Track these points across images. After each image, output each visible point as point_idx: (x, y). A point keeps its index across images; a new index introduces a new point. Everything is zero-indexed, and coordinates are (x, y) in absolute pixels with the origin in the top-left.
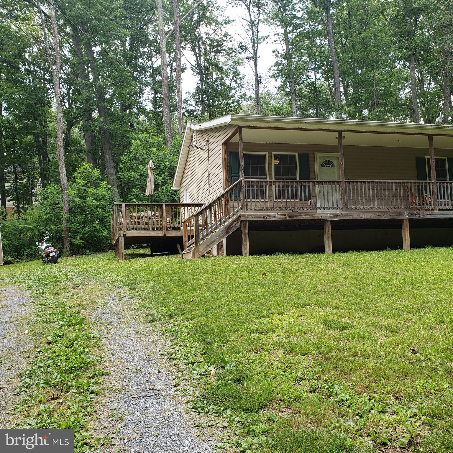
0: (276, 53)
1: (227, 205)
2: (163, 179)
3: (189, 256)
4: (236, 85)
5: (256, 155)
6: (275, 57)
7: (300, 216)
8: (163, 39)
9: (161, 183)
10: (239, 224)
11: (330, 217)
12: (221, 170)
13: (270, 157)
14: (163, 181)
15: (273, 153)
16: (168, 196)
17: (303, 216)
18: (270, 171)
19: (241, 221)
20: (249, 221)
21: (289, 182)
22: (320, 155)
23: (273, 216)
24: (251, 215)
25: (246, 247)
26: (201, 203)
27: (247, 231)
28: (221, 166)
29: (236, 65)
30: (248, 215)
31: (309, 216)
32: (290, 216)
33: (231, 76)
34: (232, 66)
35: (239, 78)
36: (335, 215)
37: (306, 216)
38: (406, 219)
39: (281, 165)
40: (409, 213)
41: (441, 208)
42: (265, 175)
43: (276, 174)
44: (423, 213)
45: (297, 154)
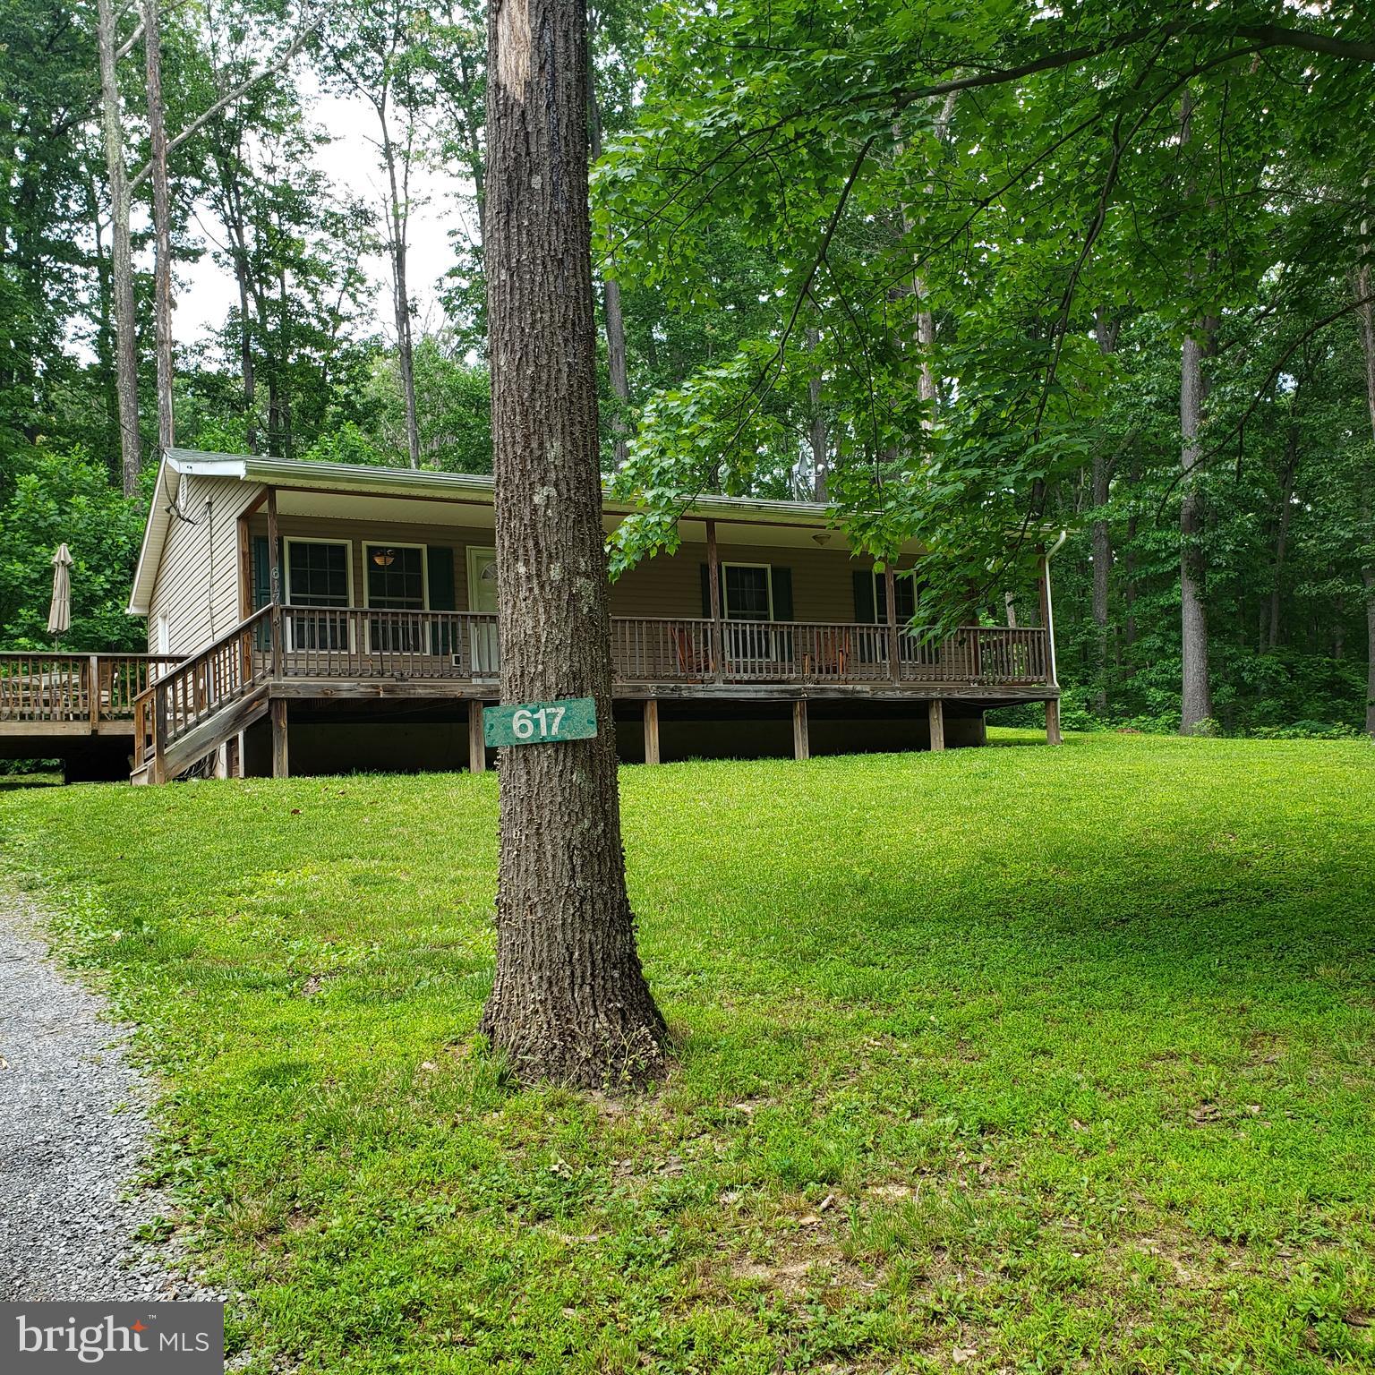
0: (459, 238)
1: (247, 661)
2: (107, 581)
3: (144, 780)
4: (355, 311)
5: (323, 546)
6: (454, 248)
7: (412, 691)
8: (121, 189)
9: (101, 593)
10: (266, 705)
11: (483, 693)
12: (236, 578)
13: (357, 551)
14: (107, 586)
15: (365, 544)
16: (121, 629)
17: (420, 691)
18: (358, 584)
19: (272, 701)
20: (289, 700)
21: (387, 614)
22: (479, 553)
23: (348, 688)
24: (293, 686)
25: (281, 757)
26: (184, 653)
27: (284, 724)
28: (235, 569)
29: (356, 252)
30: (288, 687)
31: (433, 691)
32: (387, 690)
33: (339, 284)
34: (343, 254)
35: (362, 289)
36: (493, 688)
37: (427, 691)
38: (652, 699)
39: (385, 572)
40: (658, 688)
41: (731, 677)
42: (345, 593)
43: (371, 592)
44: (689, 688)
45: (424, 547)
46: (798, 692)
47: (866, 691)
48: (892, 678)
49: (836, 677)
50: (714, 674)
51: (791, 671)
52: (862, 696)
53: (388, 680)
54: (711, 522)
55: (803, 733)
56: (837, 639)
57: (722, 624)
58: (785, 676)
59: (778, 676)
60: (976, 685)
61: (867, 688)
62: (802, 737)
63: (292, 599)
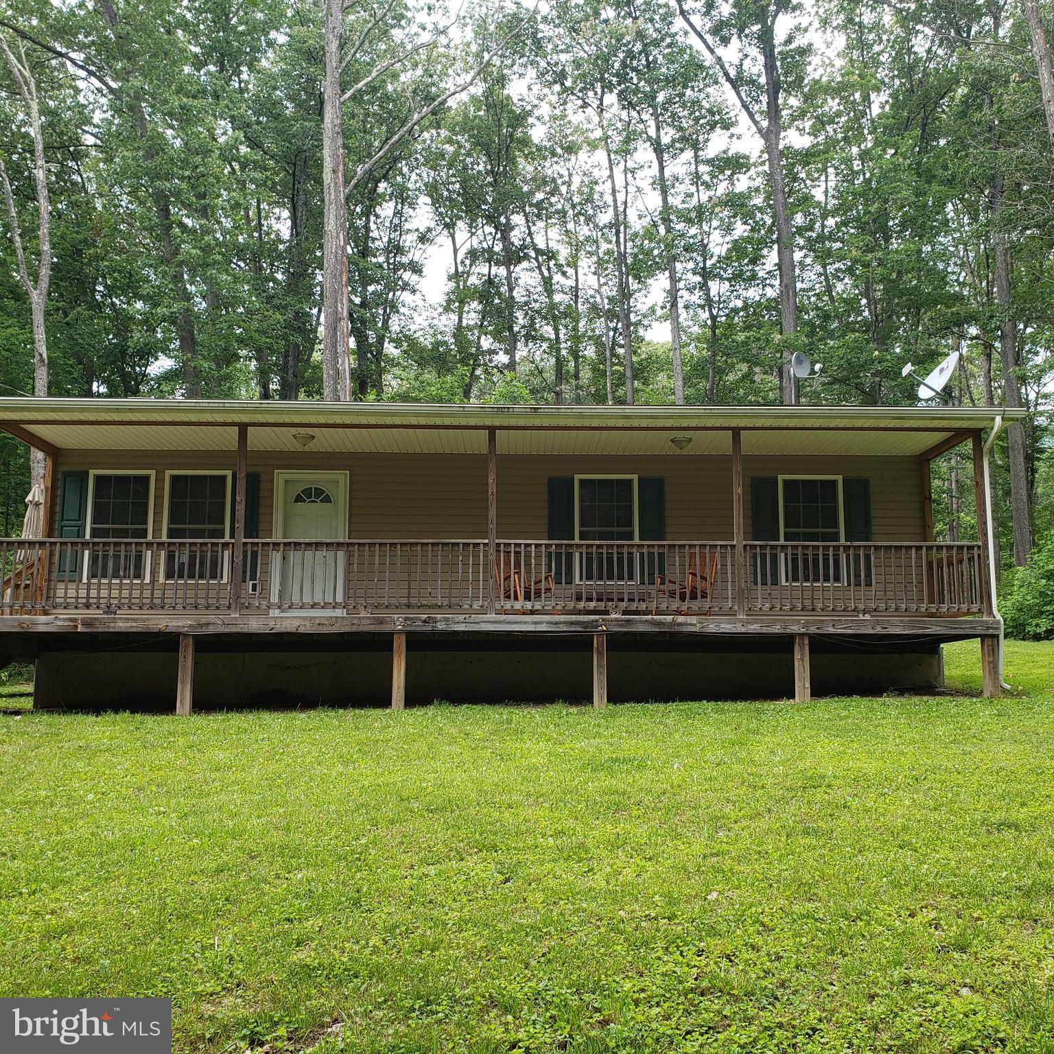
7: (112, 625)
11: (191, 626)
13: (160, 481)
15: (168, 473)
17: (121, 624)
18: (158, 513)
22: (288, 477)
23: (45, 622)
31: (135, 624)
32: (86, 623)
37: (129, 624)
38: (400, 632)
39: (188, 500)
40: (406, 619)
41: (508, 606)
42: (146, 523)
43: (172, 520)
44: (447, 620)
45: (229, 473)
46: (595, 624)
47: (692, 623)
48: (736, 607)
49: (653, 606)
50: (486, 604)
51: (589, 599)
52: (685, 629)
53: (93, 613)
54: (492, 430)
55: (600, 673)
56: (656, 560)
57: (498, 545)
58: (581, 605)
59: (571, 605)
60: (867, 617)
61: (693, 620)
62: (599, 678)
63: (93, 530)
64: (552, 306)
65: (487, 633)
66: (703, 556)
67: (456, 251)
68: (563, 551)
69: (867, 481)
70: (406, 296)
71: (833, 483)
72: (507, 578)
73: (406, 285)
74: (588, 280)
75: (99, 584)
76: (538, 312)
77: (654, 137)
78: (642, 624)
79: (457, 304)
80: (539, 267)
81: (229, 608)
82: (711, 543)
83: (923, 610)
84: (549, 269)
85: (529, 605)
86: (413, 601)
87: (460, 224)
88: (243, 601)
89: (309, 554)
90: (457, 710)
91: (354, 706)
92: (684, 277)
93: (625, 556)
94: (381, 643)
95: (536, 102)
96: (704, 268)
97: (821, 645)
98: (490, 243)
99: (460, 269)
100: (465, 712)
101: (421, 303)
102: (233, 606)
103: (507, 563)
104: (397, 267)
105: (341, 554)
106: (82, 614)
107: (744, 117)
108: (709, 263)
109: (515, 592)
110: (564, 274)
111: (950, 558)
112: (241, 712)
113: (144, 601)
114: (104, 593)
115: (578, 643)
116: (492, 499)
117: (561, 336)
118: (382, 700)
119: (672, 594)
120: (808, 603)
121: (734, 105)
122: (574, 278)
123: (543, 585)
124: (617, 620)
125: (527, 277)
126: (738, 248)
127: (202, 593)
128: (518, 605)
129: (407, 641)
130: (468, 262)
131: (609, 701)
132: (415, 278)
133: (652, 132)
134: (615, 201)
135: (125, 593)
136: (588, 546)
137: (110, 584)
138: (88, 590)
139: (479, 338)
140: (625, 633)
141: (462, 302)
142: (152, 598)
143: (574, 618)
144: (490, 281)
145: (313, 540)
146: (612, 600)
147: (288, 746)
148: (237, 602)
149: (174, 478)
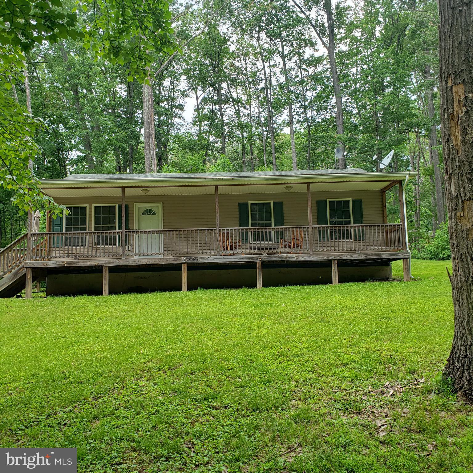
5: (78, 207)
7: (78, 263)
10: (25, 270)
11: (107, 263)
13: (90, 208)
15: (94, 205)
18: (90, 221)
22: (139, 205)
23: (53, 263)
25: (28, 290)
27: (29, 277)
31: (86, 263)
32: (68, 263)
37: (84, 263)
39: (102, 216)
40: (186, 258)
41: (224, 252)
42: (86, 225)
43: (96, 223)
44: (202, 258)
45: (117, 205)
46: (257, 258)
47: (293, 257)
48: (310, 250)
49: (278, 251)
50: (216, 252)
51: (255, 249)
52: (291, 259)
53: (70, 259)
54: (216, 186)
55: (259, 276)
56: (280, 233)
57: (220, 230)
58: (251, 251)
59: (248, 251)
60: (359, 252)
61: (294, 255)
62: (259, 278)
63: (66, 228)
64: (240, 123)
65: (217, 263)
66: (297, 231)
67: (197, 99)
68: (244, 231)
69: (361, 200)
70: (177, 120)
71: (348, 201)
72: (224, 242)
73: (177, 114)
74: (255, 110)
75: (72, 248)
76: (234, 126)
77: (281, 51)
78: (274, 258)
79: (199, 123)
80: (234, 106)
81: (121, 256)
82: (300, 226)
83: (380, 249)
84: (238, 106)
85: (232, 252)
86: (189, 251)
87: (199, 88)
88: (126, 253)
89: (150, 235)
90: (207, 291)
91: (168, 291)
92: (296, 111)
93: (268, 232)
94: (177, 268)
95: (231, 35)
96: (304, 105)
97: (342, 264)
98: (212, 95)
99: (200, 106)
100: (210, 292)
101: (183, 123)
102: (122, 256)
103: (224, 236)
104: (173, 107)
105: (162, 235)
106: (66, 260)
107: (319, 42)
108: (307, 103)
109: (227, 247)
110: (245, 108)
111: (390, 230)
112: (127, 294)
113: (89, 254)
114: (74, 252)
115: (251, 266)
116: (217, 212)
117: (244, 135)
118: (179, 288)
119: (286, 246)
120: (337, 248)
121: (314, 37)
122: (249, 109)
123: (237, 244)
124: (265, 256)
125: (229, 110)
126: (319, 97)
127: (110, 251)
128: (228, 252)
129: (187, 267)
130: (203, 103)
131: (263, 286)
132: (180, 112)
133: (280, 49)
134: (266, 77)
135: (82, 252)
136: (254, 229)
137: (76, 248)
138: (68, 251)
139: (209, 137)
140: (269, 261)
141: (201, 122)
142: (92, 253)
143: (249, 256)
144: (213, 112)
145: (151, 230)
146: (263, 249)
147: (148, 304)
148: (124, 254)
149: (96, 207)
